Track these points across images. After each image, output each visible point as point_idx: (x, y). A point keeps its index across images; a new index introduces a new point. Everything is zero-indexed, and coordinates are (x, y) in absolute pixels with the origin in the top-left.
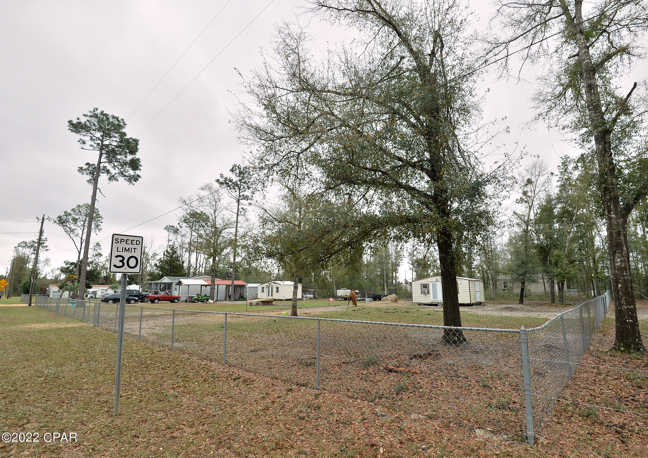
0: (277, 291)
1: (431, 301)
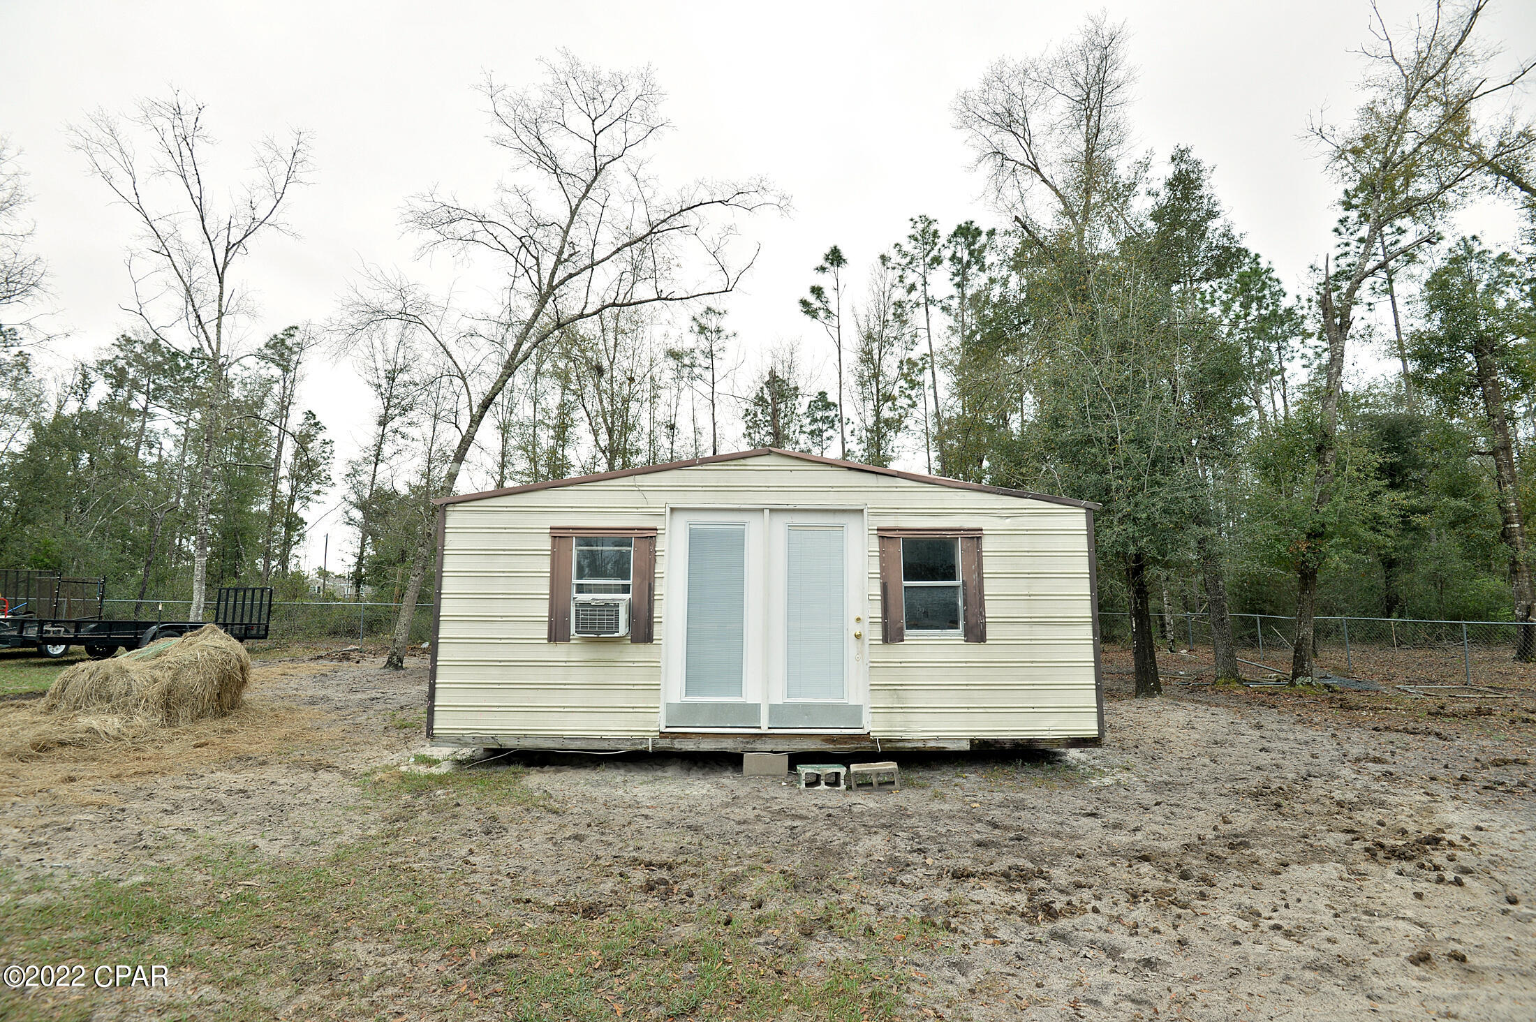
1: (660, 723)
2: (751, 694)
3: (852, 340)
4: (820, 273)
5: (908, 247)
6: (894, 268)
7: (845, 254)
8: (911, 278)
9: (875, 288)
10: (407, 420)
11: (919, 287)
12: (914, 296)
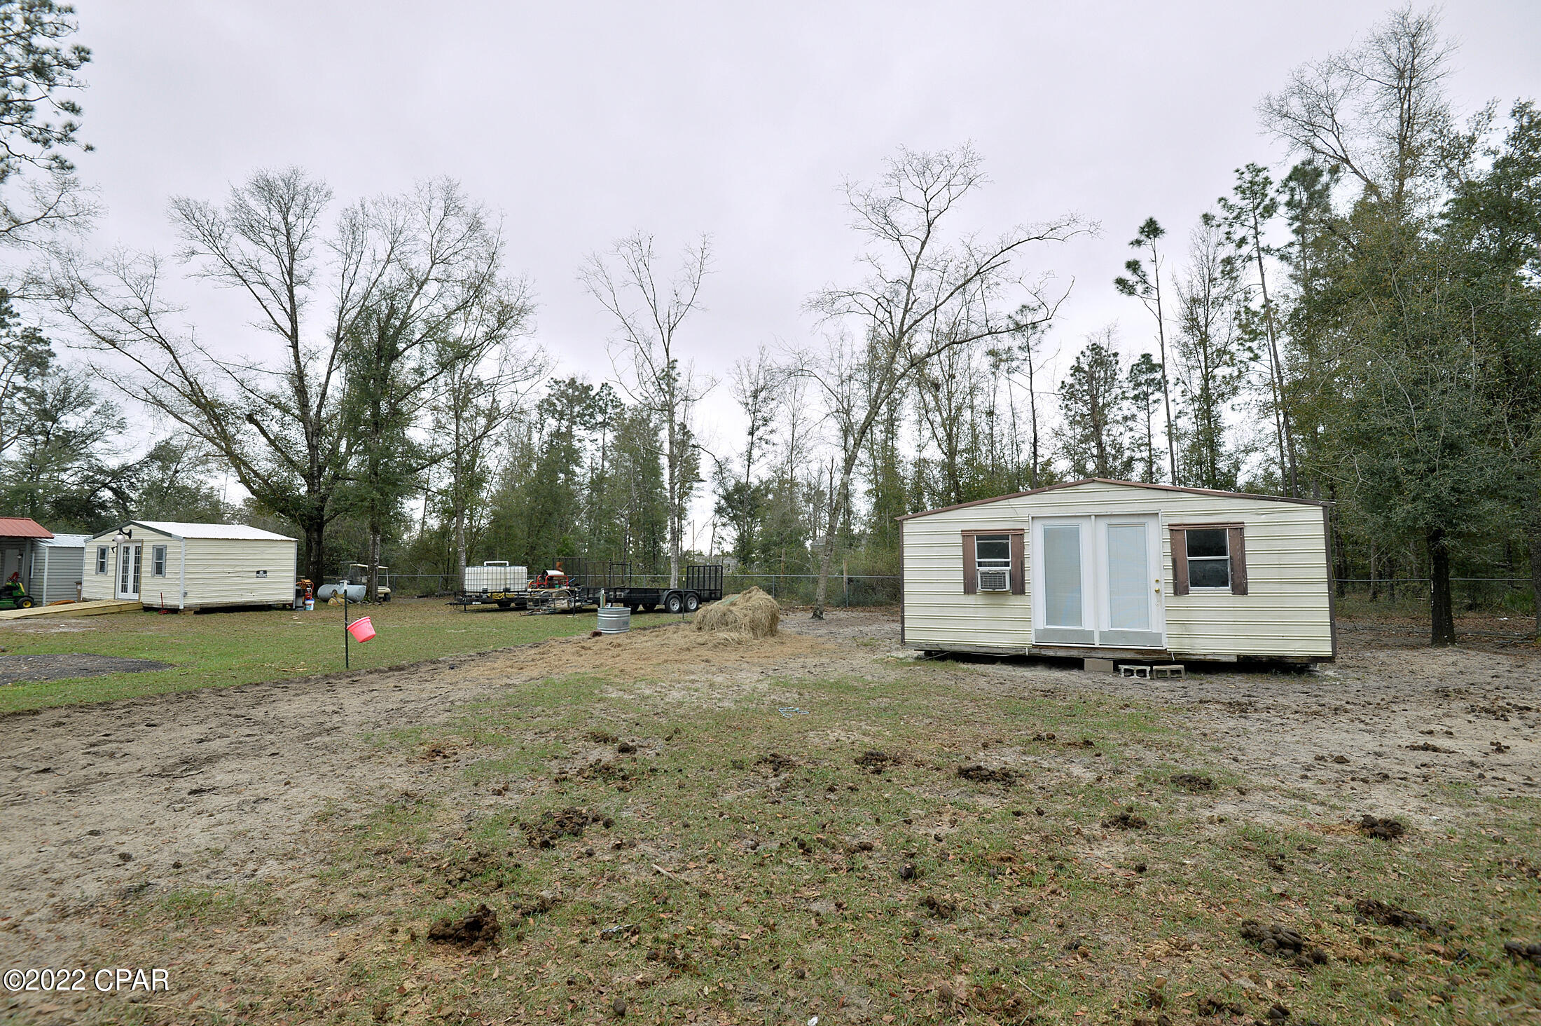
0: (159, 569)
1: (1032, 640)
2: (1088, 624)
3: (1173, 308)
4: (1136, 248)
5: (1235, 200)
6: (1219, 226)
7: (1161, 224)
8: (1239, 232)
9: (1198, 253)
10: (769, 429)
11: (1251, 240)
12: (1245, 250)
